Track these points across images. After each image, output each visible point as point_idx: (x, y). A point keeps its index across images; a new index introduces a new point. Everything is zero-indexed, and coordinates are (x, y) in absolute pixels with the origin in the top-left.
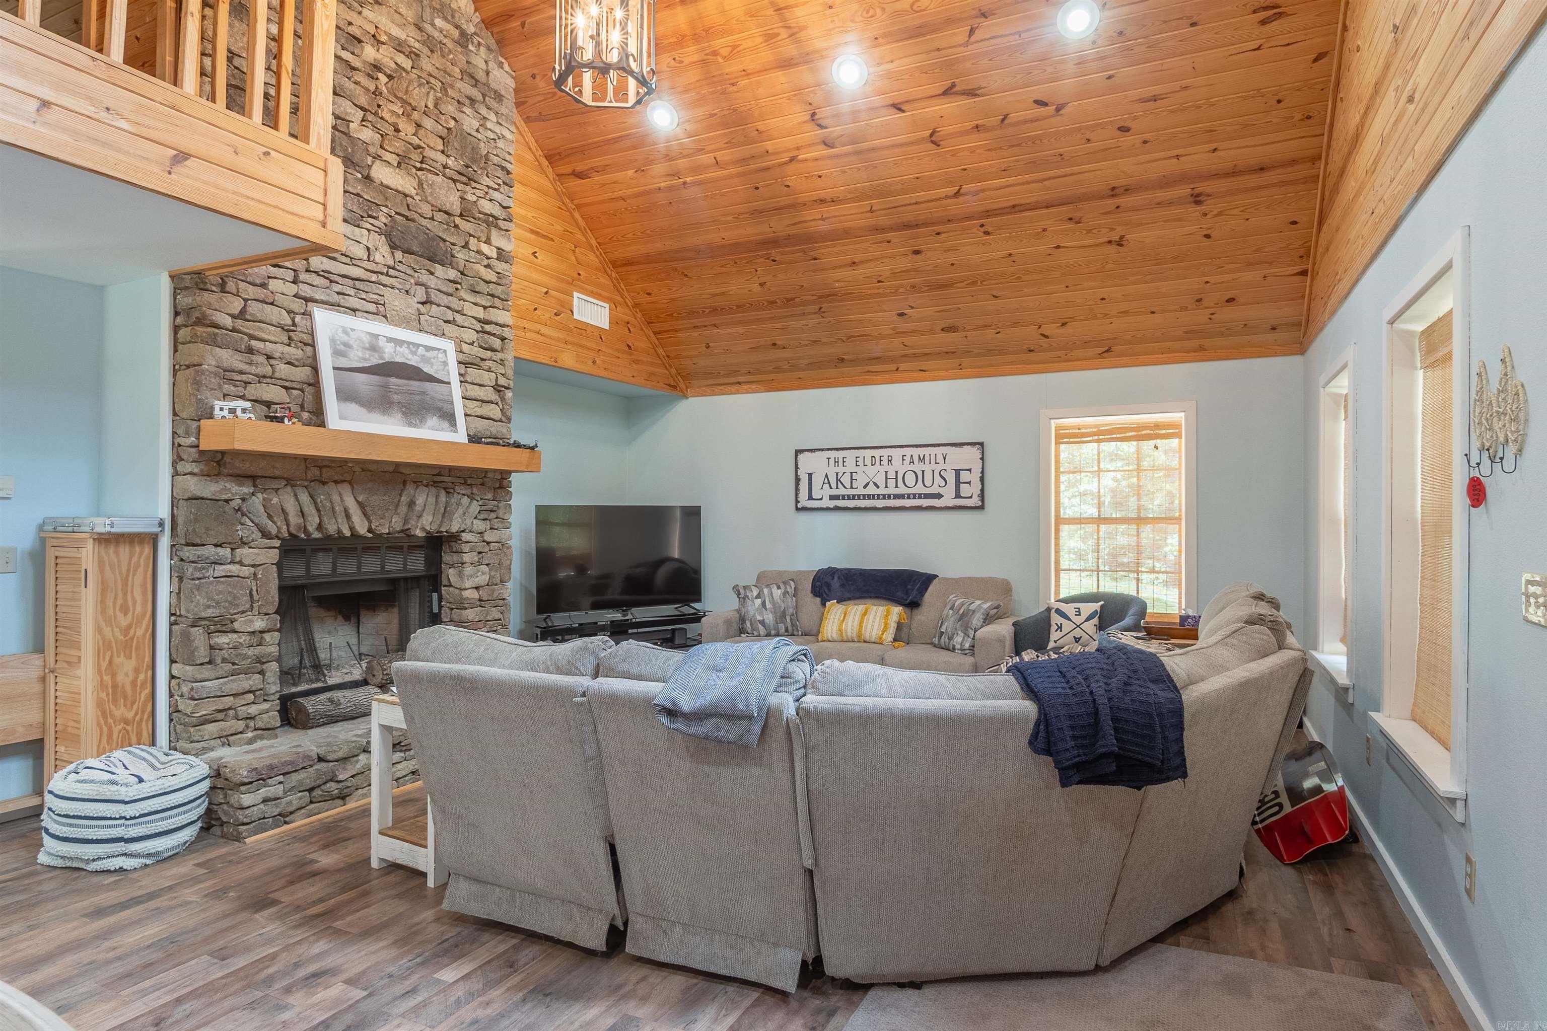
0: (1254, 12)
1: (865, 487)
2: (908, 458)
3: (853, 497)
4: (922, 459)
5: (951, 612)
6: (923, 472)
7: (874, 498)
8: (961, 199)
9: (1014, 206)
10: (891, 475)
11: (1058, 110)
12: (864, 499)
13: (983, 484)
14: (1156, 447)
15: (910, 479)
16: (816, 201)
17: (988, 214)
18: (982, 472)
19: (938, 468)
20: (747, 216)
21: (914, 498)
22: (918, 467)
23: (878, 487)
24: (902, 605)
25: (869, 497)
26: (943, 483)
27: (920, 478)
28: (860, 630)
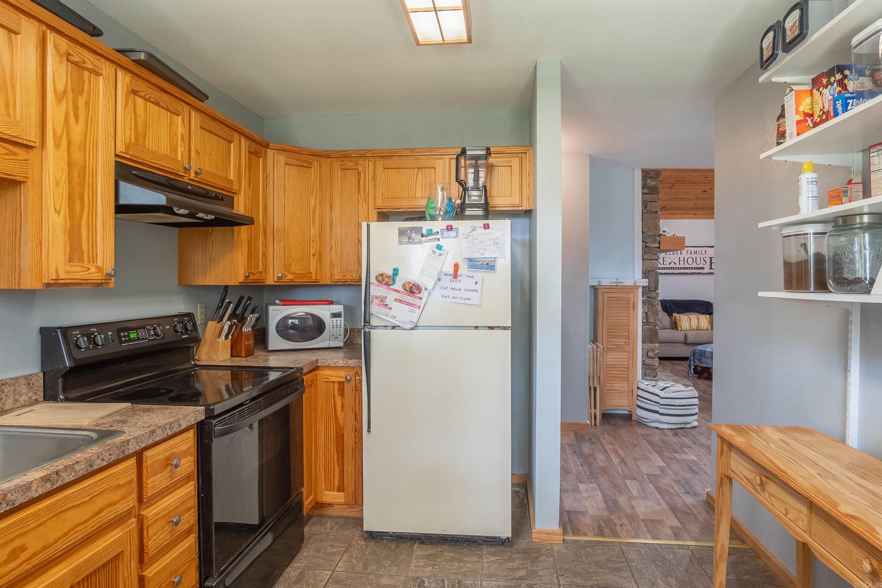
1: (669, 264)
2: (689, 252)
3: (664, 269)
4: (695, 253)
6: (696, 258)
7: (674, 269)
10: (682, 259)
12: (669, 269)
15: (690, 261)
19: (702, 256)
21: (692, 269)
22: (694, 256)
23: (676, 264)
24: (707, 314)
25: (671, 268)
26: (705, 263)
27: (694, 260)
28: (699, 325)
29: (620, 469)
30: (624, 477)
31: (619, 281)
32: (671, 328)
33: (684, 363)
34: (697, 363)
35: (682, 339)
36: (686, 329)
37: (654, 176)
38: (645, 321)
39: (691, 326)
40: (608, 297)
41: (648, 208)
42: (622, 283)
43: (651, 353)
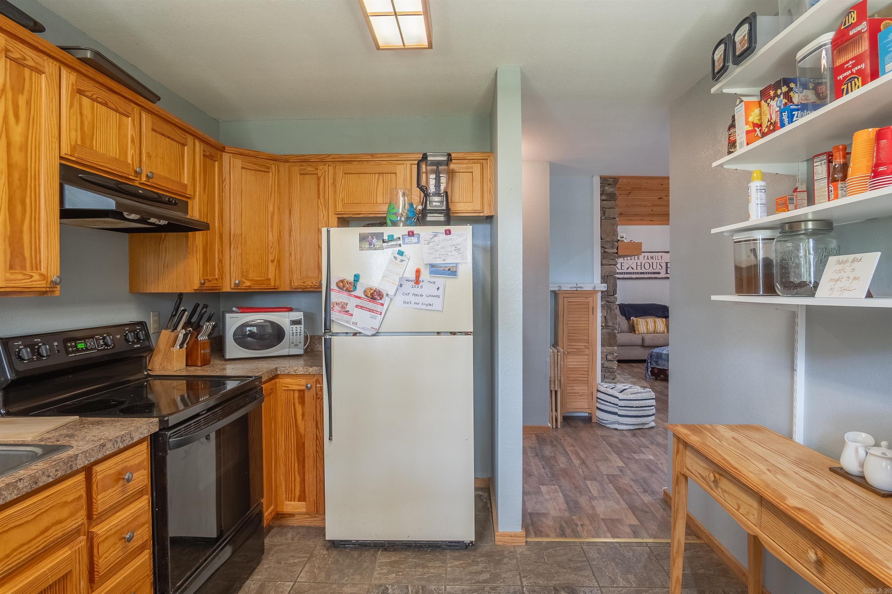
1: (627, 269)
2: (646, 257)
3: (622, 273)
4: (652, 258)
6: (653, 263)
7: (631, 274)
10: (639, 264)
12: (627, 274)
15: (647, 266)
19: (659, 262)
21: (649, 274)
22: (650, 261)
23: (633, 269)
24: (663, 318)
25: (629, 273)
26: (661, 268)
27: (651, 265)
28: (655, 328)
29: (580, 470)
30: (584, 478)
31: (578, 285)
32: (629, 331)
33: (642, 365)
34: (654, 365)
35: (640, 342)
36: (643, 332)
37: (612, 183)
38: (604, 325)
39: (648, 329)
40: (568, 302)
41: (606, 214)
42: (581, 288)
43: (610, 356)
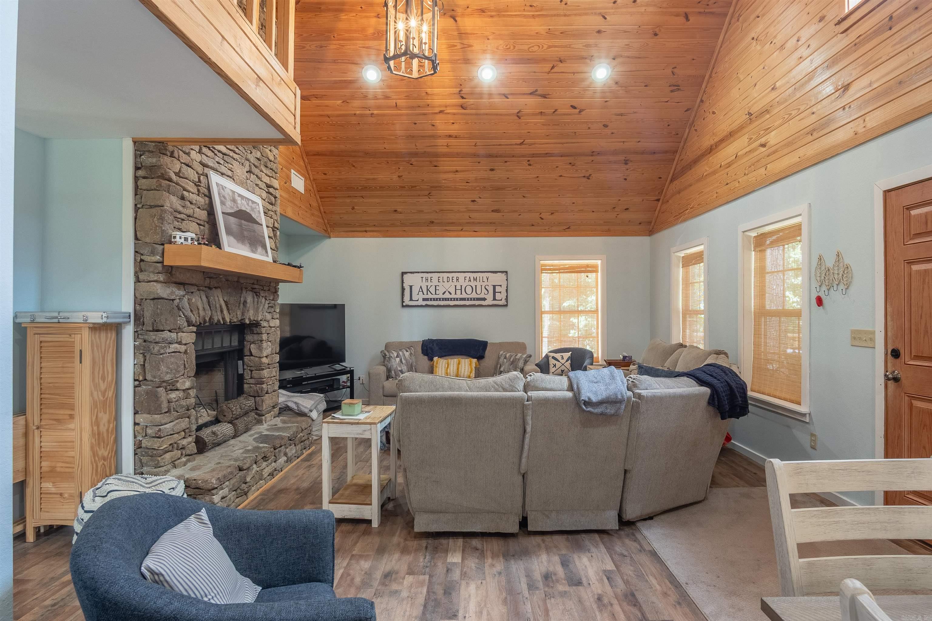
0: (670, 86)
1: (443, 294)
2: (467, 279)
3: (437, 299)
4: (475, 279)
5: (505, 360)
6: (476, 286)
7: (448, 300)
8: (523, 146)
9: (547, 154)
10: (458, 287)
11: (580, 112)
12: (443, 300)
13: (507, 293)
14: (587, 276)
15: (469, 290)
16: (447, 136)
17: (533, 155)
18: (507, 287)
19: (484, 284)
20: (404, 138)
21: (471, 300)
22: (473, 284)
23: (451, 294)
24: (475, 358)
25: (446, 299)
26: (486, 292)
27: (474, 289)
31: (62, 314)
38: (141, 378)
39: (447, 373)
40: (42, 342)
41: (144, 199)
42: (66, 318)
43: (150, 429)
